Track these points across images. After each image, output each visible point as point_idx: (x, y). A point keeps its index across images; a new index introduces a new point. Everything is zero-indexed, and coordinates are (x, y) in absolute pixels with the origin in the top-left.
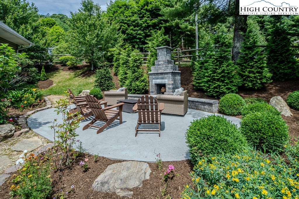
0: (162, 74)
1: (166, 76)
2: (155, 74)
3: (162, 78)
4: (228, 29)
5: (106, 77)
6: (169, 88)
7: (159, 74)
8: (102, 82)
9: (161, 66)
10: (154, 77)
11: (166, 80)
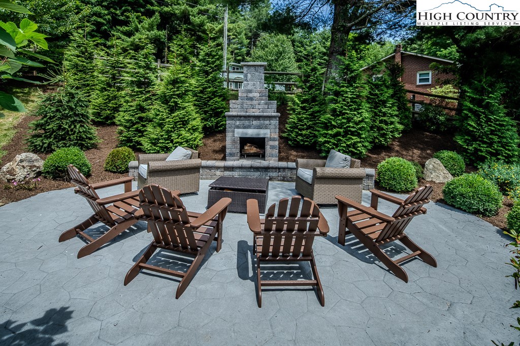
0: (257, 118)
1: (267, 122)
2: (240, 117)
3: (259, 127)
4: (248, 41)
5: (77, 115)
6: (273, 147)
7: (251, 119)
8: (65, 129)
9: (254, 102)
10: (238, 123)
11: (268, 131)
